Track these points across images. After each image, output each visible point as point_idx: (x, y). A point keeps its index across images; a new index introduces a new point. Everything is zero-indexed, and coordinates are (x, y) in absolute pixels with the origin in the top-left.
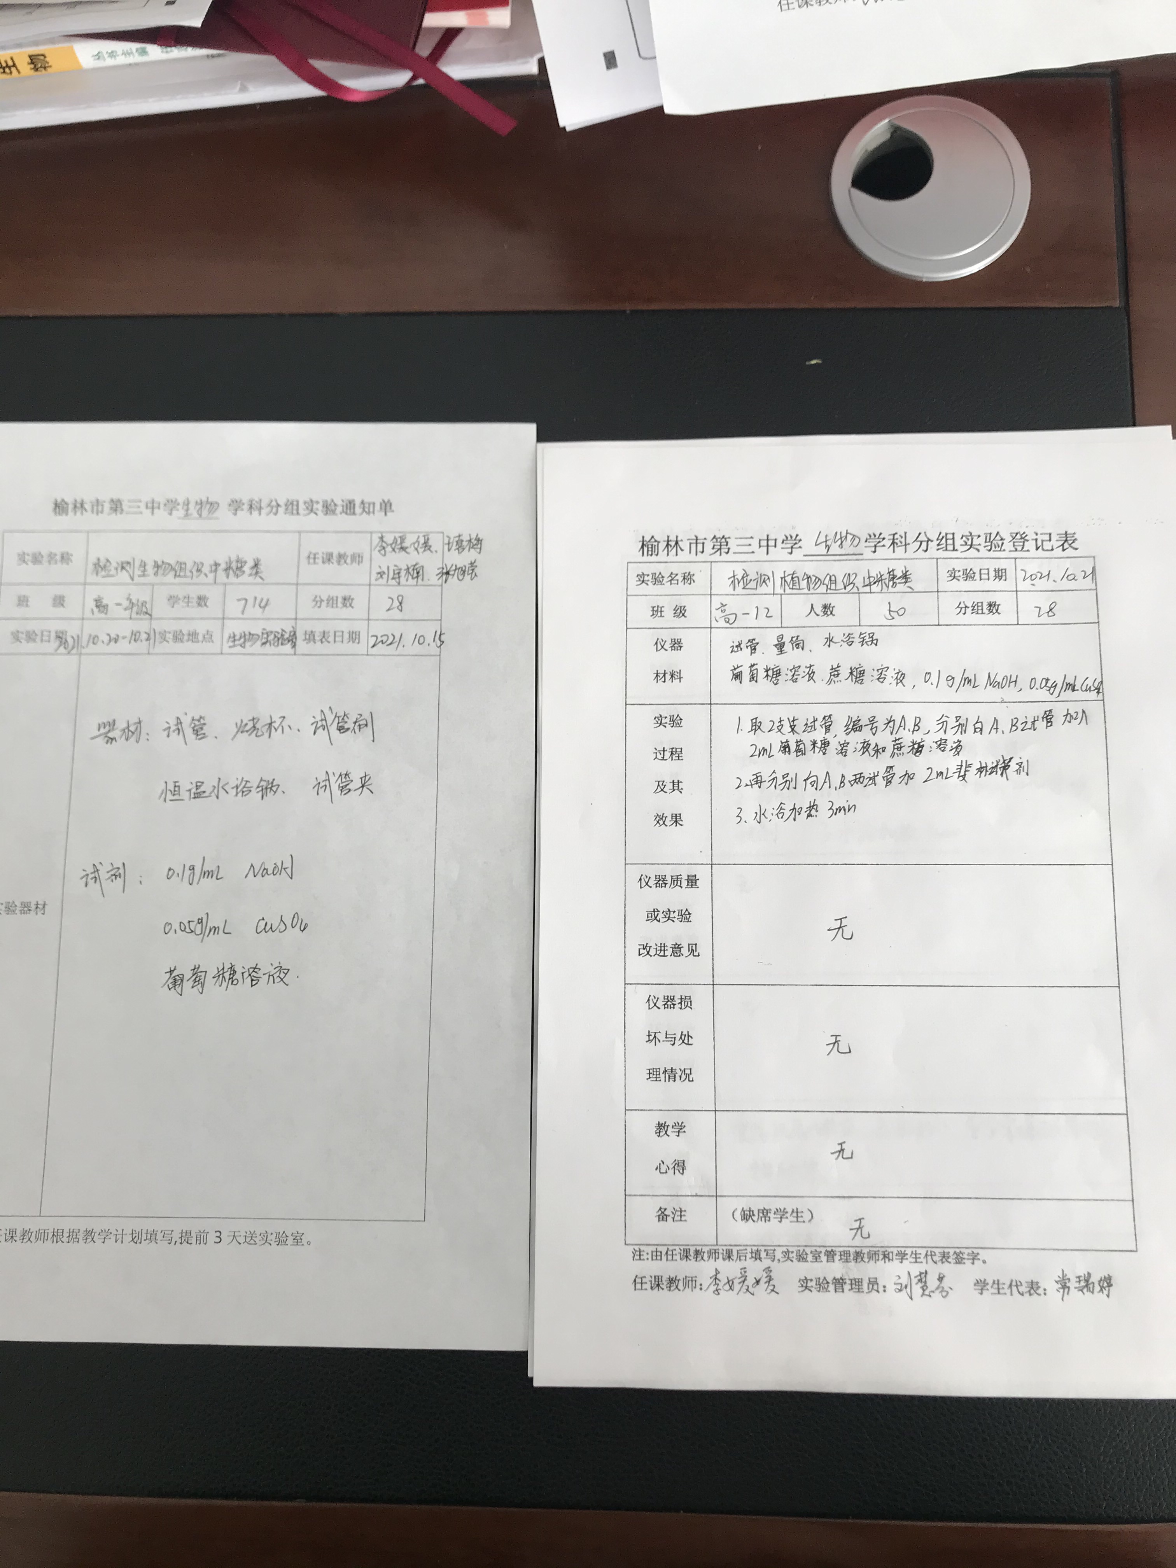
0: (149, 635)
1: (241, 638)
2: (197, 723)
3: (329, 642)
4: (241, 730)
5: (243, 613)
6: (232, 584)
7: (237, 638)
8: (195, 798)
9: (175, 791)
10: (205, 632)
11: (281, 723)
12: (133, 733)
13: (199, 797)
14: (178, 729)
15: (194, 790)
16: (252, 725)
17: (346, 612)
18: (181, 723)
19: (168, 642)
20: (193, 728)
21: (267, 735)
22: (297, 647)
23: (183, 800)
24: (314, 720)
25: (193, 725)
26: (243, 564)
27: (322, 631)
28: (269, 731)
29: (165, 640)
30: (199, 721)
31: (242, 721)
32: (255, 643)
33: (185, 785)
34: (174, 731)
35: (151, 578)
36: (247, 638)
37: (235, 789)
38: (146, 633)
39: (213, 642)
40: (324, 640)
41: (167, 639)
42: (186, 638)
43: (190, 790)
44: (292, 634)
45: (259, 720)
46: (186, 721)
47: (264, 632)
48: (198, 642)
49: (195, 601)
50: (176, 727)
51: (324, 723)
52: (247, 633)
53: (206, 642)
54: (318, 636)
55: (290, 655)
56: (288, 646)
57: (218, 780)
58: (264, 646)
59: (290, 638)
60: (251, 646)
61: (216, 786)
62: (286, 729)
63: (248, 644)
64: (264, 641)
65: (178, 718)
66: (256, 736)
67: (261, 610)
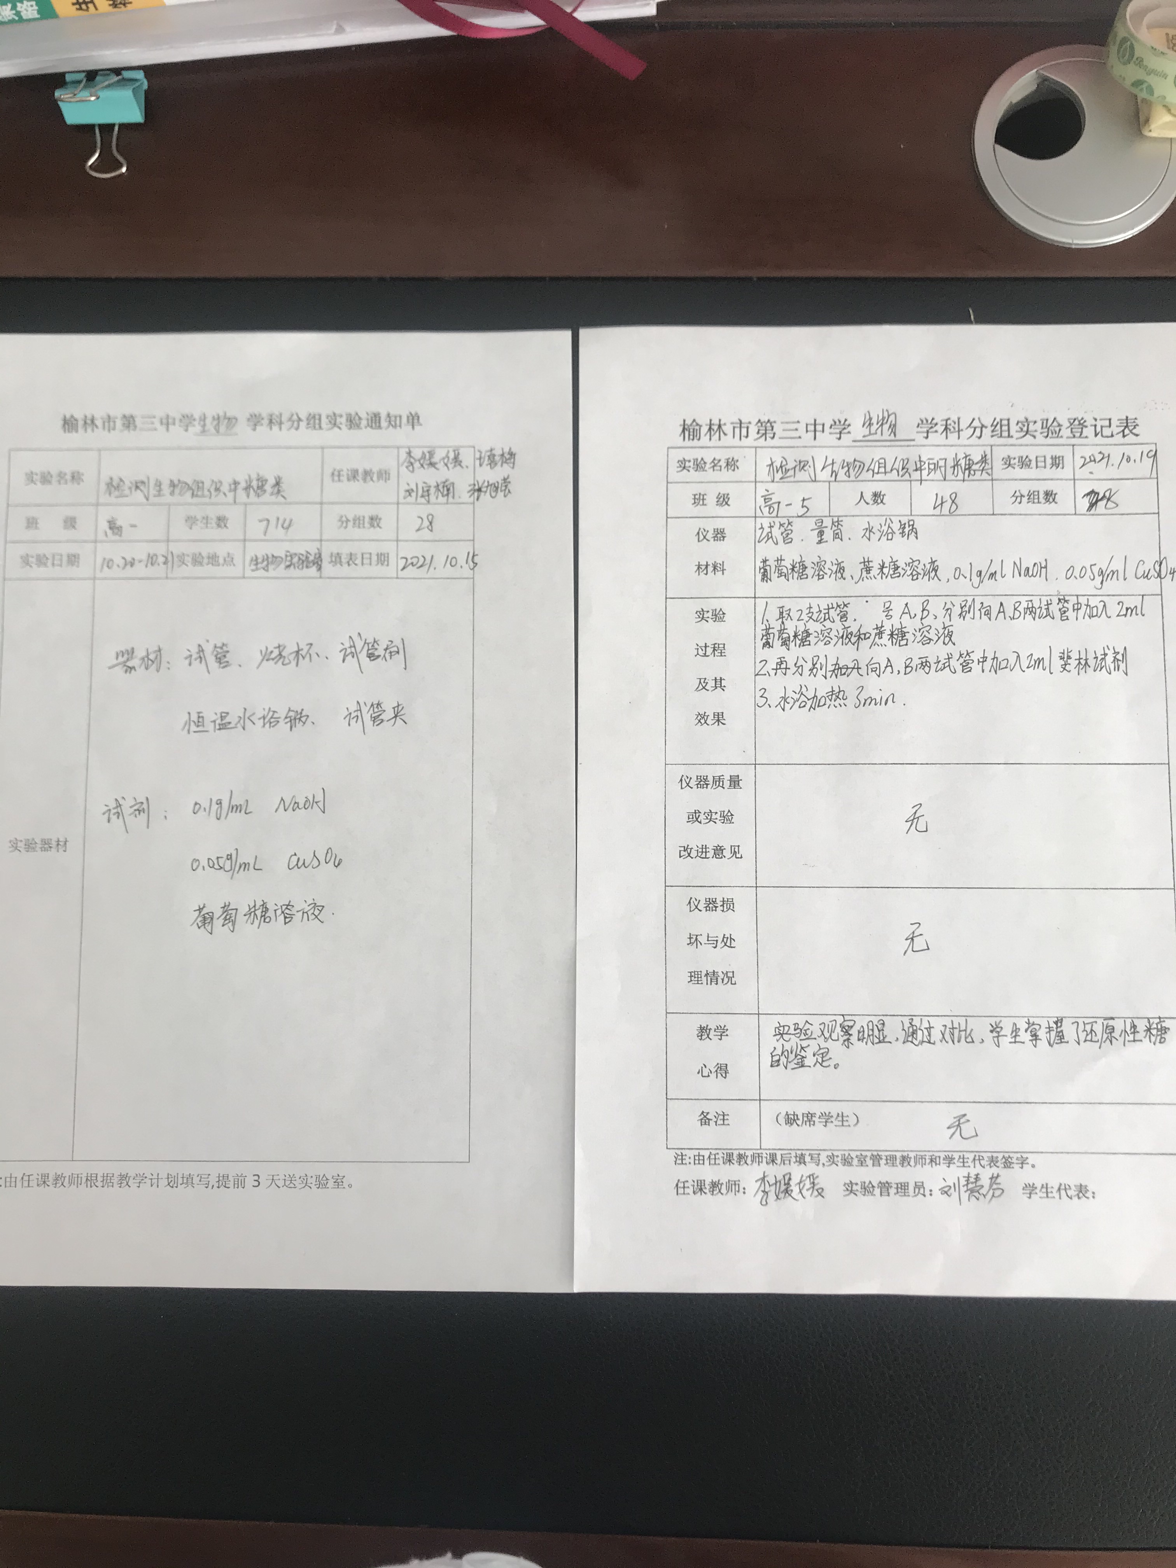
0: (166, 558)
1: (263, 561)
2: (219, 650)
3: (356, 564)
4: (266, 658)
5: (265, 533)
6: (251, 504)
7: (260, 560)
8: (220, 729)
9: (199, 722)
10: (226, 555)
11: (308, 650)
12: (153, 662)
13: (225, 729)
14: (200, 657)
15: (218, 721)
16: (278, 653)
17: (373, 533)
18: (203, 651)
19: (187, 565)
20: (216, 656)
21: (294, 663)
22: (322, 569)
23: (207, 731)
24: (342, 647)
25: (215, 653)
26: (264, 483)
27: (348, 552)
28: (296, 660)
29: (183, 563)
30: (221, 648)
31: (267, 648)
32: (279, 565)
33: (210, 716)
34: (196, 659)
35: (168, 499)
36: (270, 561)
37: (262, 720)
38: (163, 556)
39: (234, 565)
40: (351, 562)
41: (185, 562)
42: (206, 561)
43: (214, 721)
44: (317, 556)
45: (285, 648)
46: (208, 649)
47: (288, 554)
48: (219, 565)
49: (213, 523)
50: (198, 655)
51: (353, 650)
52: (270, 556)
53: (227, 565)
54: (345, 558)
55: (316, 578)
56: (314, 569)
57: (243, 710)
58: (287, 569)
59: (316, 561)
60: (274, 569)
61: (242, 716)
62: (314, 656)
63: (271, 567)
64: (288, 563)
65: (199, 646)
66: (283, 664)
67: (283, 531)
